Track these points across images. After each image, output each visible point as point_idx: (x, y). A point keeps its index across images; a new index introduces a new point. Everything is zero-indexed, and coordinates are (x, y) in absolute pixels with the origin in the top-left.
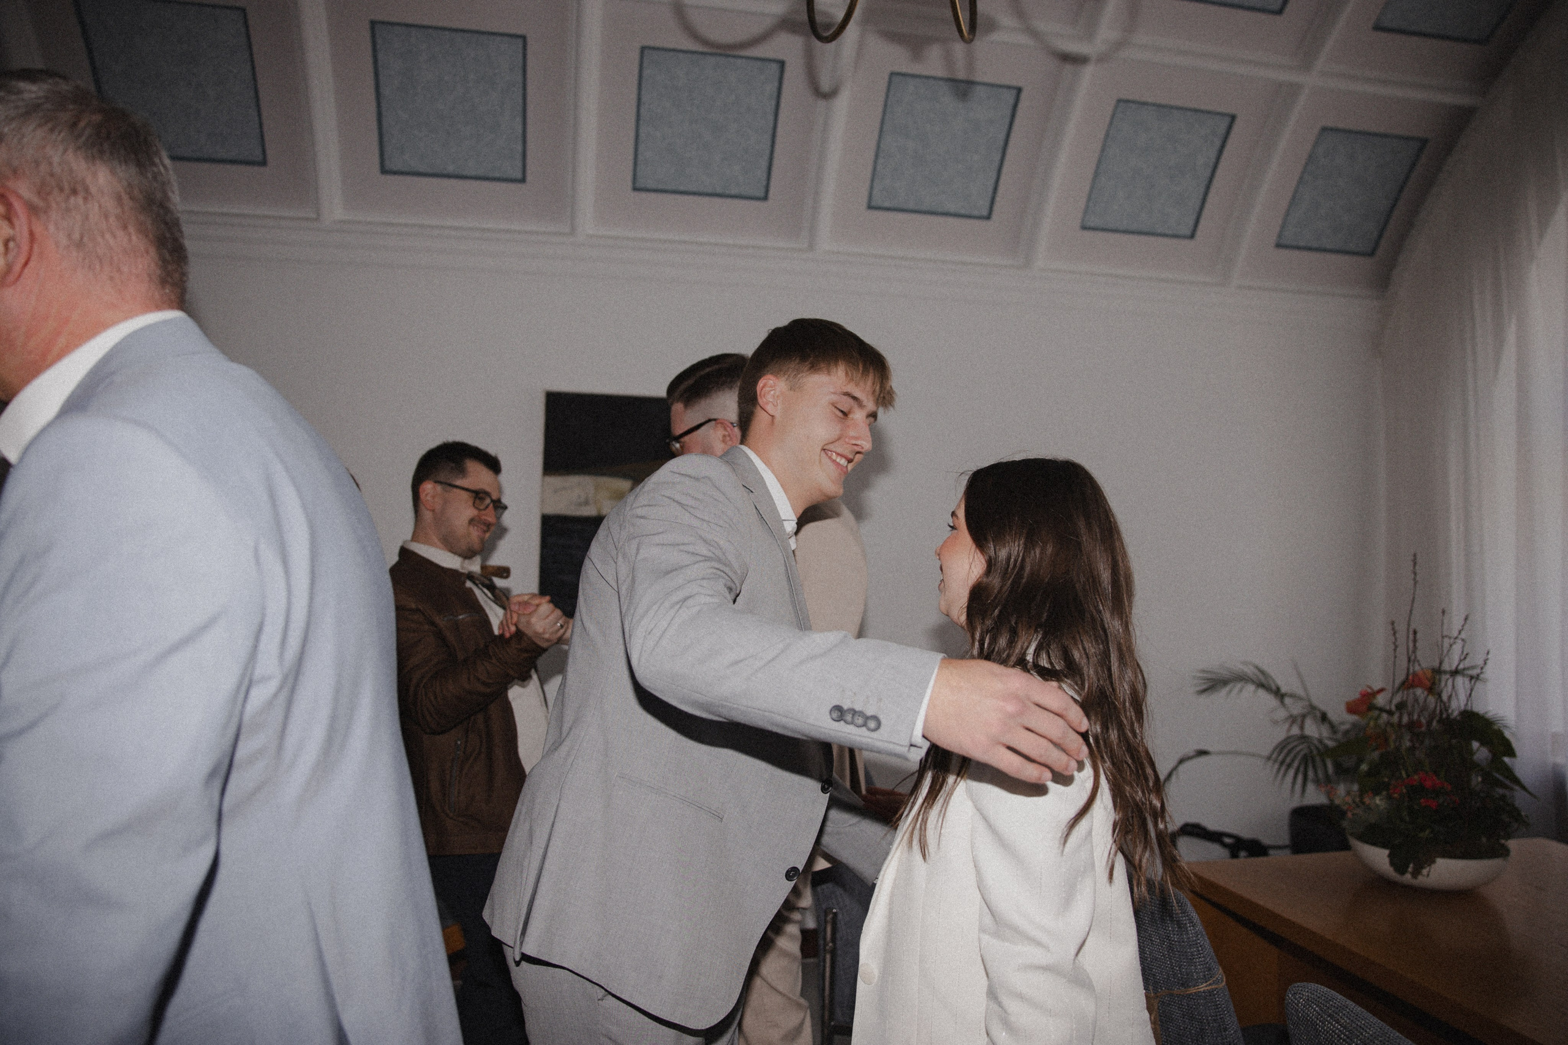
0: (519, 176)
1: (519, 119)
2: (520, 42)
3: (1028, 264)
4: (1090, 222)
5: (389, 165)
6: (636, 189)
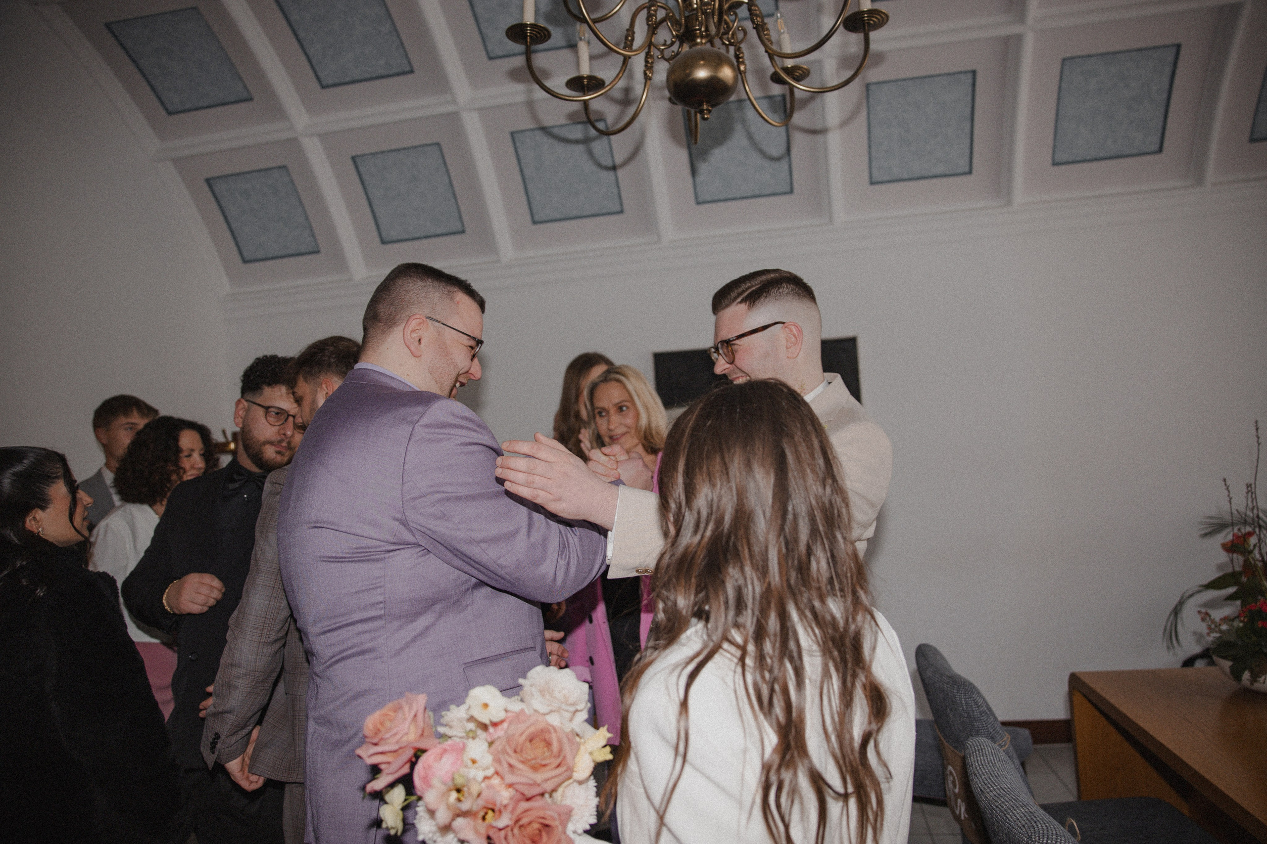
0: (618, 209)
1: (611, 172)
3: (1009, 203)
4: (1060, 157)
5: (537, 218)
6: (699, 203)
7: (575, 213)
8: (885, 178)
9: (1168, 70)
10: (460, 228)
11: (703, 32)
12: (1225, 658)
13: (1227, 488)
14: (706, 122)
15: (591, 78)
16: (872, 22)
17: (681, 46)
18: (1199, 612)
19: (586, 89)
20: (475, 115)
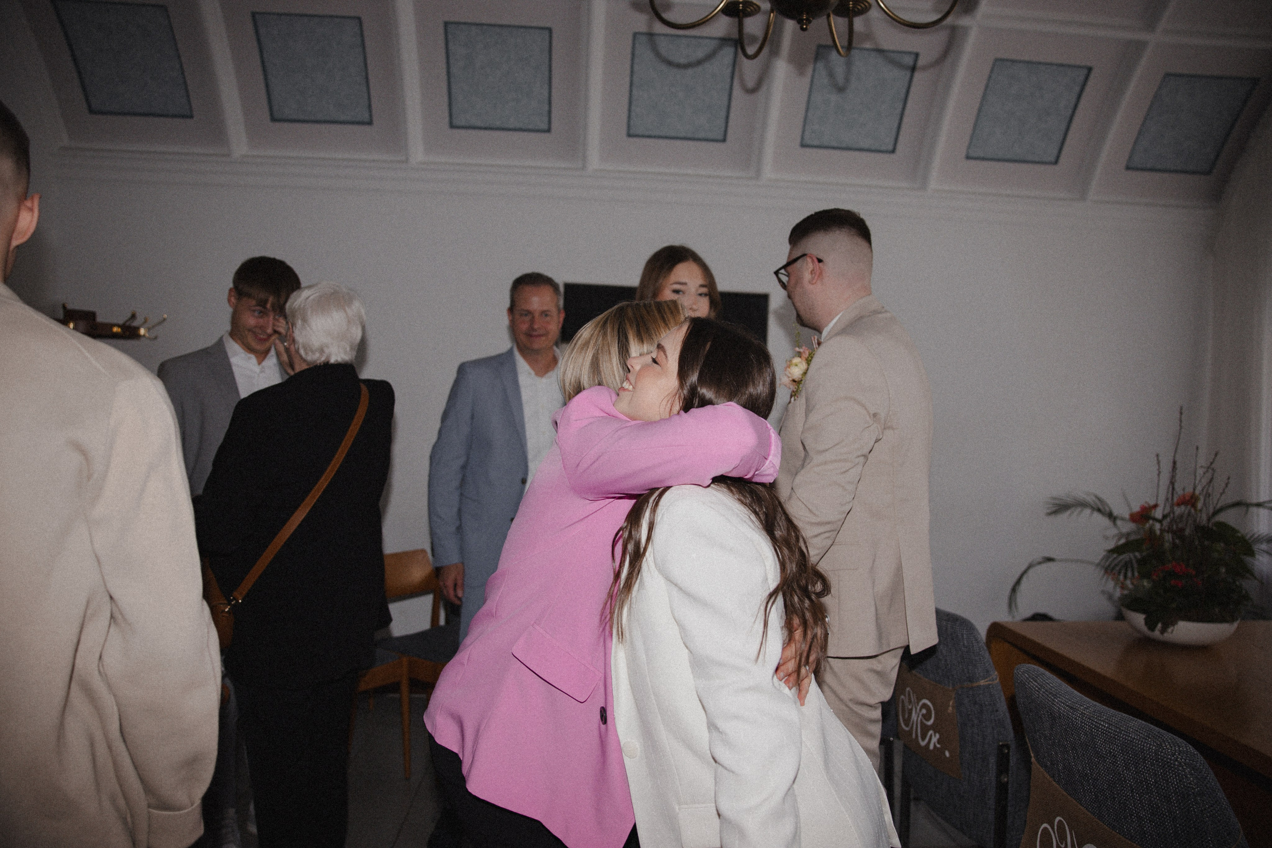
1: (546, 86)
2: (547, 32)
6: (629, 135)
9: (1077, 89)
10: (367, 118)
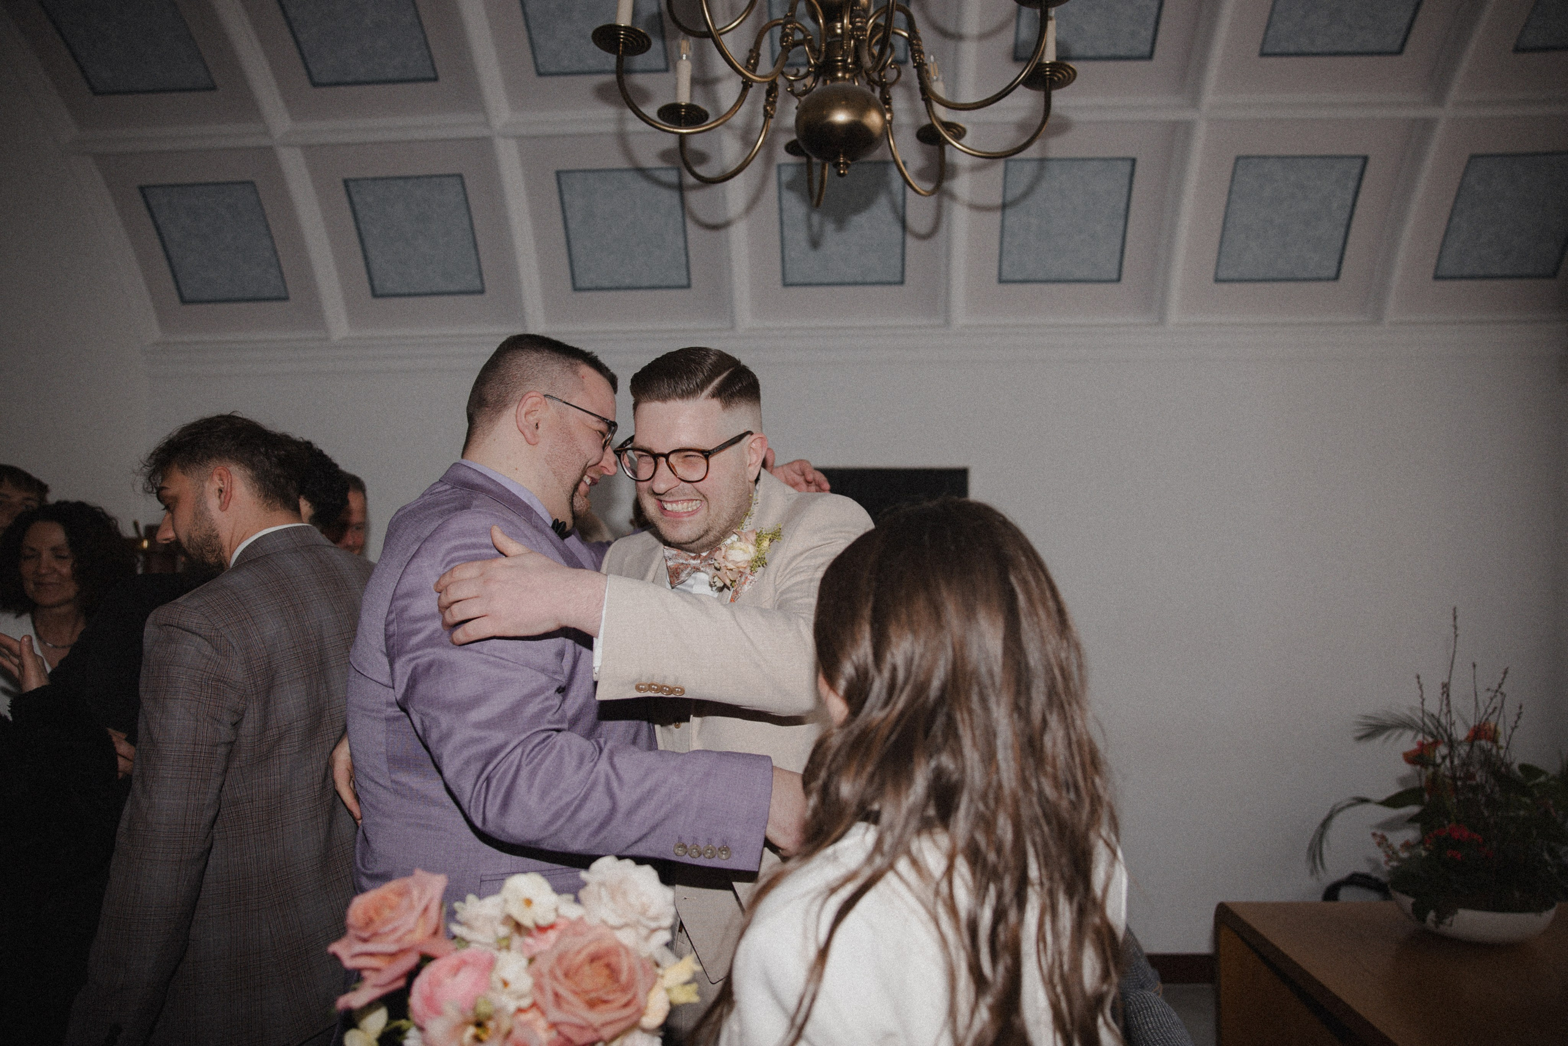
0: (684, 282)
1: (680, 234)
3: (1162, 320)
4: (1223, 274)
5: (579, 284)
6: (786, 285)
7: (628, 281)
8: (1018, 277)
9: (1352, 185)
10: (477, 284)
11: (850, 64)
12: (1406, 893)
13: (1421, 687)
14: (841, 179)
15: (690, 107)
16: (1056, 79)
17: (816, 80)
18: (1374, 835)
19: (683, 121)
20: (512, 144)
